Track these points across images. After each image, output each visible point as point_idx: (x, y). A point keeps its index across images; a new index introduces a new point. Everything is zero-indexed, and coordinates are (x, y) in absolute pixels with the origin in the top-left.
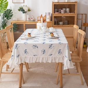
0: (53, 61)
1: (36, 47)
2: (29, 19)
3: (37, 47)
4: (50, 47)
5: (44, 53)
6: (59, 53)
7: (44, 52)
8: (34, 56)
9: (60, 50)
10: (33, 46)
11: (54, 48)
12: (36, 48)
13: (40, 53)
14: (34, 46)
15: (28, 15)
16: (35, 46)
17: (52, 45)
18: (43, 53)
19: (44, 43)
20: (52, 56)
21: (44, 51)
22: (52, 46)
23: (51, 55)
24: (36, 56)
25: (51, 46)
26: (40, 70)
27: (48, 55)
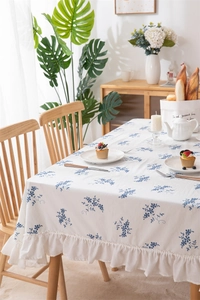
0: (163, 273)
1: (95, 204)
3: (101, 207)
4: (146, 216)
5: (124, 235)
6: (183, 243)
7: (124, 229)
8: (92, 237)
9: (188, 232)
10: (87, 202)
11: (164, 222)
12: (96, 208)
13: (111, 232)
14: (89, 200)
16: (93, 202)
17: (154, 206)
18: (121, 231)
19: (124, 196)
20: (156, 250)
21: (127, 224)
22: (157, 211)
23: (154, 245)
24: (98, 241)
25: (151, 211)
27: (141, 242)
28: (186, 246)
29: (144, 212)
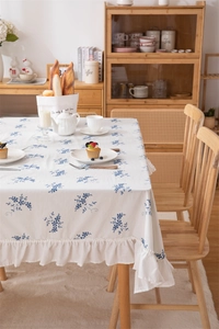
0: (94, 260)
1: (21, 203)
2: (14, 72)
3: (29, 205)
4: (78, 206)
5: (55, 230)
6: (115, 228)
7: (54, 224)
8: (18, 238)
9: (120, 216)
10: (12, 202)
11: (97, 210)
12: (24, 207)
13: (40, 227)
14: (15, 199)
15: (7, 54)
16: (20, 201)
17: (86, 196)
18: (51, 226)
19: (54, 190)
20: (88, 239)
21: (58, 218)
22: (89, 200)
23: (85, 234)
24: (25, 241)
25: (83, 201)
26: (50, 283)
27: (73, 234)
28: (118, 230)
29: (76, 203)
